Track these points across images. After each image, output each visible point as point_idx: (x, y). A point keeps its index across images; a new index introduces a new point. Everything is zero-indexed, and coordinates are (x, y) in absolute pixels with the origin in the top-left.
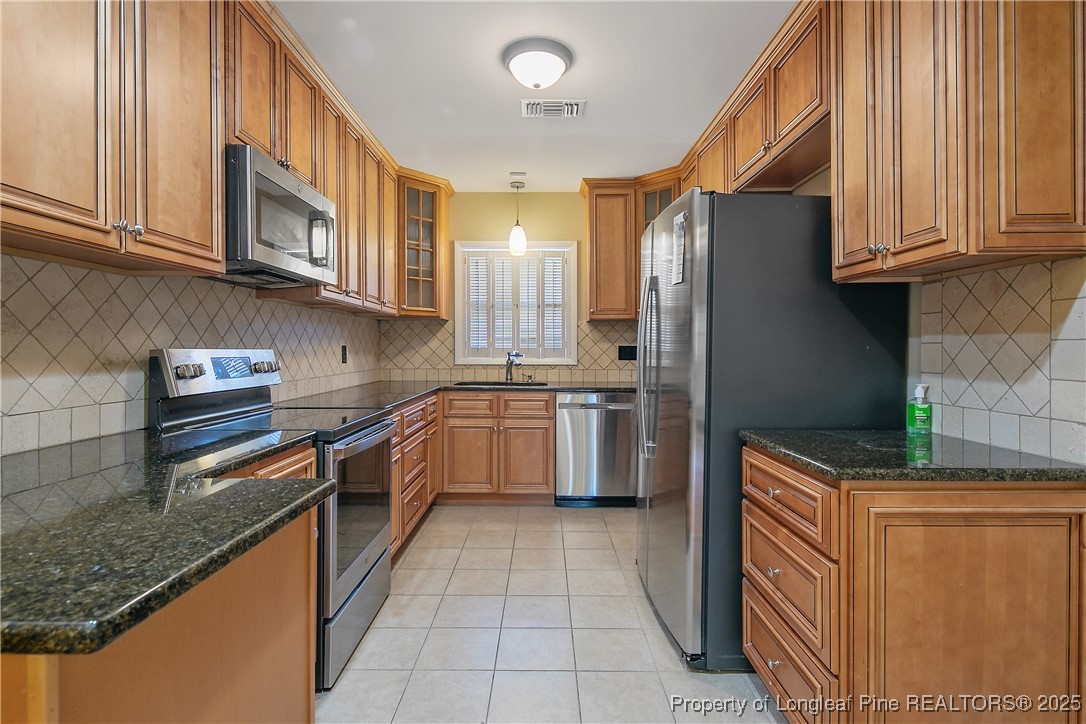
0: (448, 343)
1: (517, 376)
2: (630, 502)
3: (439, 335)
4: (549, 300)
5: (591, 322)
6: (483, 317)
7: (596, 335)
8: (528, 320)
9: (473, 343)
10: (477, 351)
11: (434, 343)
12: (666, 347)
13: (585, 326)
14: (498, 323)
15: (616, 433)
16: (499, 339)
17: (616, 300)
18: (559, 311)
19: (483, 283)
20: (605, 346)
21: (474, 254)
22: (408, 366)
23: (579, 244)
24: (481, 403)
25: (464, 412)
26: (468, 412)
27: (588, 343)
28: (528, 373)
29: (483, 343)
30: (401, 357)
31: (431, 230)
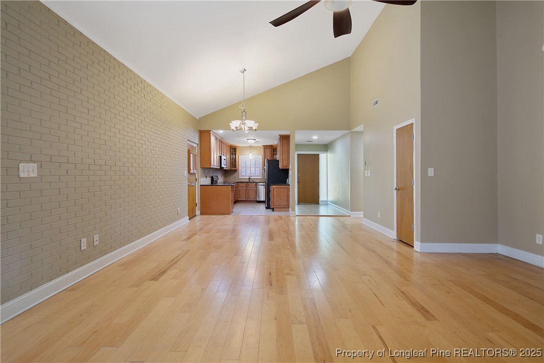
0: (238, 174)
4: (257, 166)
6: (244, 169)
8: (253, 169)
9: (243, 174)
10: (243, 176)
11: (235, 174)
13: (263, 171)
14: (247, 170)
16: (247, 174)
18: (259, 168)
19: (244, 163)
21: (243, 157)
23: (262, 156)
24: (244, 185)
26: (242, 186)
28: (252, 180)
30: (229, 177)
31: (235, 154)
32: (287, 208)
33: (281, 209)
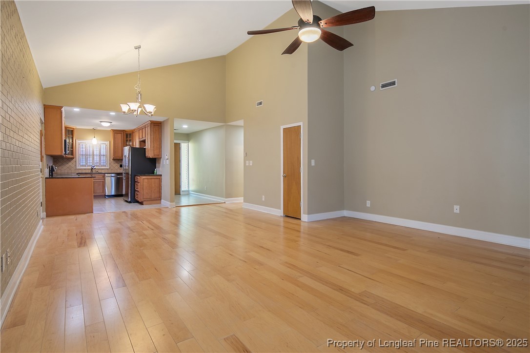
0: (74, 163)
1: (94, 171)
2: (121, 196)
3: (71, 162)
4: (102, 154)
5: (114, 159)
6: (84, 158)
7: (114, 162)
8: (97, 159)
9: (81, 164)
10: (83, 166)
11: (70, 164)
12: (127, 165)
13: (112, 160)
14: (89, 159)
15: (119, 182)
16: (89, 163)
17: (119, 156)
18: (105, 156)
19: (84, 150)
20: (117, 164)
21: (81, 143)
23: (110, 142)
27: (112, 164)
28: (97, 170)
29: (84, 164)
31: (72, 138)
32: (159, 200)
33: (150, 202)
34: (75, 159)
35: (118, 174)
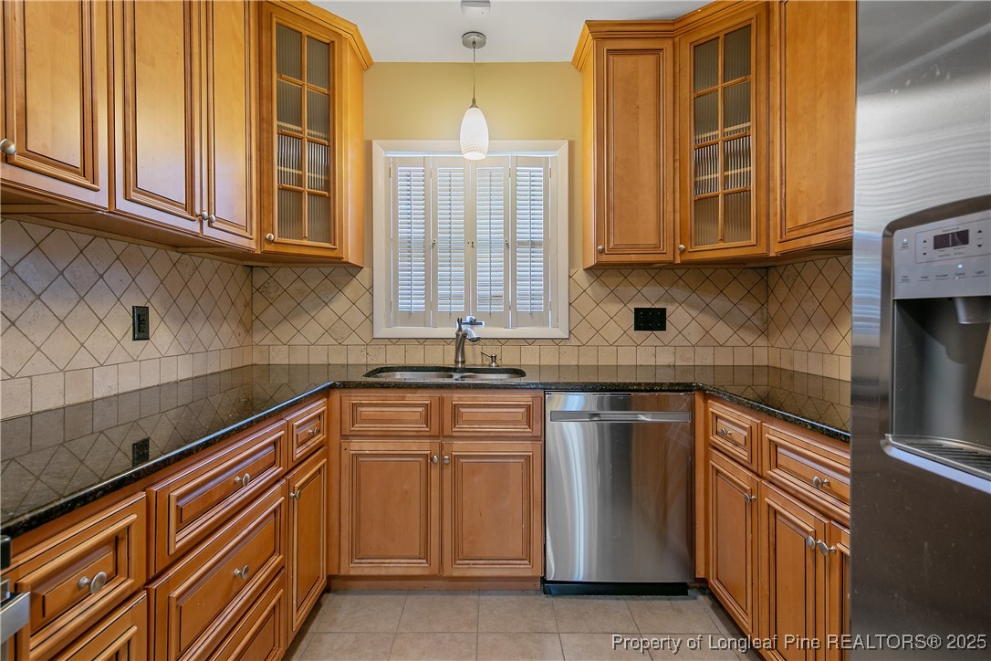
0: (362, 303)
1: (473, 357)
3: (349, 291)
4: (523, 235)
5: (599, 271)
6: (418, 263)
7: (597, 290)
8: (490, 267)
9: (403, 305)
10: (409, 317)
11: (340, 304)
13: (583, 278)
14: (443, 272)
16: (444, 297)
17: (642, 231)
18: (539, 253)
19: (418, 207)
20: (613, 308)
21: (405, 162)
22: (299, 340)
23: (571, 146)
24: (409, 410)
25: (378, 427)
26: (385, 427)
27: (587, 304)
28: (490, 351)
29: (418, 304)
30: (285, 327)
34: (362, 276)
35: (620, 392)
